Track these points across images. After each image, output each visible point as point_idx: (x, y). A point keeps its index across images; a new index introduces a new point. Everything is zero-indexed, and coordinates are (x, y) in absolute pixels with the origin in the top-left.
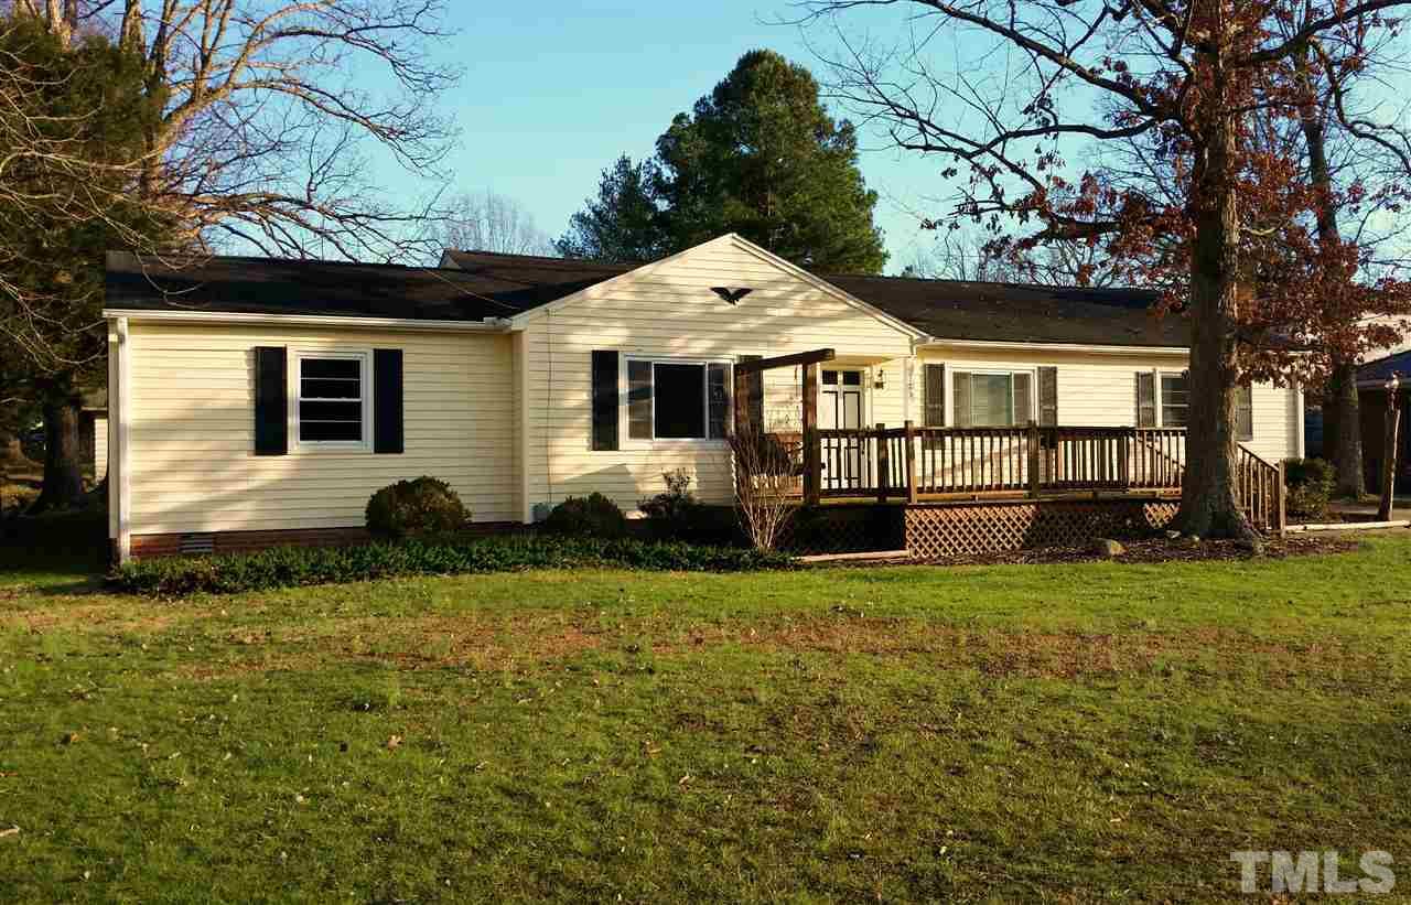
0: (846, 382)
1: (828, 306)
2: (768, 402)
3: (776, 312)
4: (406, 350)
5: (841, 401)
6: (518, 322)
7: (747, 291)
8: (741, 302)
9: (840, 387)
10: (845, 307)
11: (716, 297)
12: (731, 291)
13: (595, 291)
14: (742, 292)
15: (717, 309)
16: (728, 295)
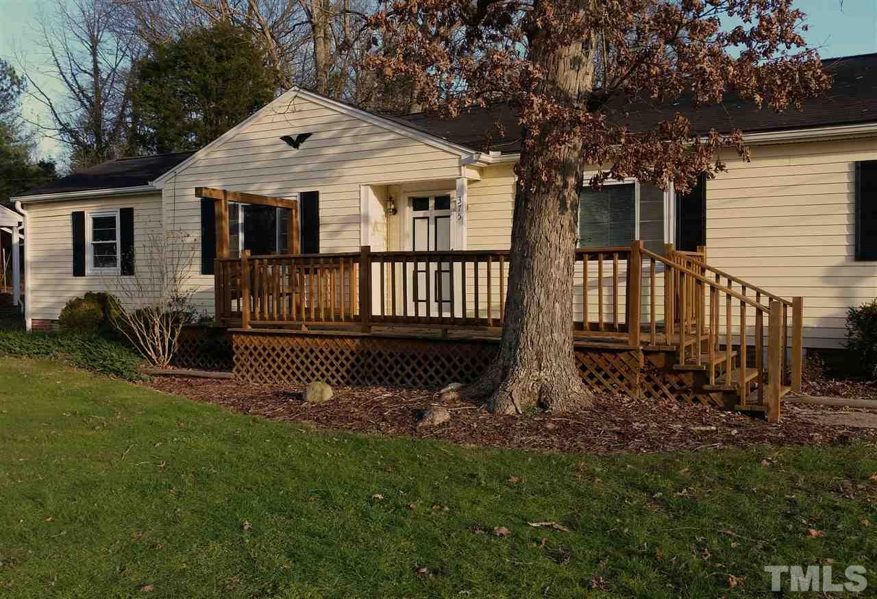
0: (437, 207)
1: (377, 138)
2: (323, 232)
3: (331, 151)
4: (135, 207)
5: (432, 227)
6: (157, 184)
7: (308, 135)
8: (302, 146)
9: (432, 212)
10: (392, 136)
11: (284, 145)
12: (295, 138)
13: (201, 154)
14: (303, 137)
15: (286, 155)
16: (294, 142)
